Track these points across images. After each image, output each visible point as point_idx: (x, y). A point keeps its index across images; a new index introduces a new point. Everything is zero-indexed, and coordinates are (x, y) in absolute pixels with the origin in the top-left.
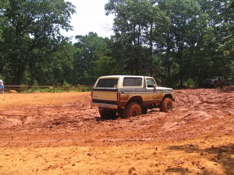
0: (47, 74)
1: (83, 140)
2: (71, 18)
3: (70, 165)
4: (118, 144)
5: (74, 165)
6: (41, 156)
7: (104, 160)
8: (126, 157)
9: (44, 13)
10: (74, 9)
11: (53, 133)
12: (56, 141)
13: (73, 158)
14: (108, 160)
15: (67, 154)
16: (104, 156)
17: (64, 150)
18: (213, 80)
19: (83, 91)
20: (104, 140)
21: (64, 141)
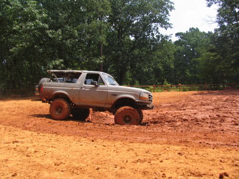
0: (147, 74)
1: (178, 140)
2: (169, 16)
3: (158, 161)
4: (215, 147)
5: (161, 162)
6: (133, 150)
7: (194, 161)
8: (221, 161)
9: (143, 14)
10: (173, 5)
11: (149, 131)
12: (151, 138)
13: (162, 155)
14: (199, 161)
15: (157, 151)
16: (196, 157)
17: (156, 148)
19: (184, 90)
20: (200, 141)
21: (159, 139)
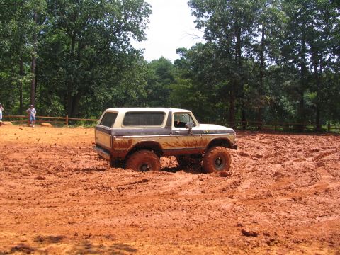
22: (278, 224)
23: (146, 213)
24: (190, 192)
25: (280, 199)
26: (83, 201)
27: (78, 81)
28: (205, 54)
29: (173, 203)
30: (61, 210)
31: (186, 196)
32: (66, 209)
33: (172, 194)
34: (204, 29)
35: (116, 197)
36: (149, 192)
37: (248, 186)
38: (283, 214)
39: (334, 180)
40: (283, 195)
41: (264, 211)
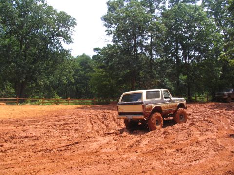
10: (75, 21)
18: (226, 93)
22: (168, 168)
23: (79, 168)
24: (108, 150)
25: (168, 150)
26: (33, 161)
27: (25, 72)
28: (113, 53)
29: (97, 158)
30: (17, 170)
31: (106, 153)
32: (21, 169)
33: (96, 151)
34: (112, 35)
35: (57, 157)
36: (80, 151)
37: (146, 143)
38: (172, 161)
39: (201, 135)
40: (170, 147)
41: (159, 160)
